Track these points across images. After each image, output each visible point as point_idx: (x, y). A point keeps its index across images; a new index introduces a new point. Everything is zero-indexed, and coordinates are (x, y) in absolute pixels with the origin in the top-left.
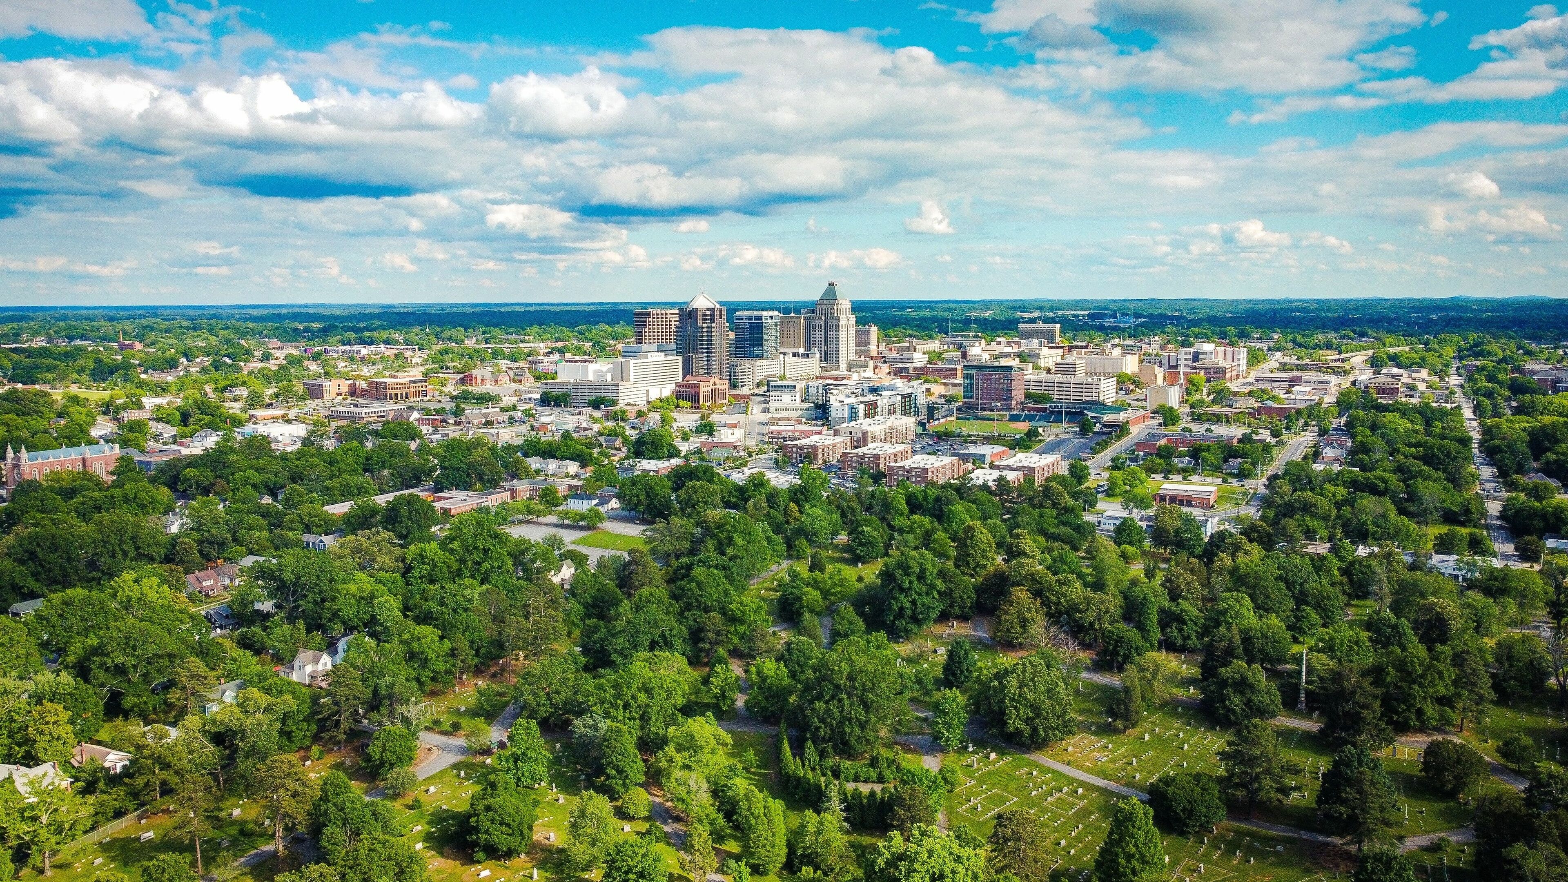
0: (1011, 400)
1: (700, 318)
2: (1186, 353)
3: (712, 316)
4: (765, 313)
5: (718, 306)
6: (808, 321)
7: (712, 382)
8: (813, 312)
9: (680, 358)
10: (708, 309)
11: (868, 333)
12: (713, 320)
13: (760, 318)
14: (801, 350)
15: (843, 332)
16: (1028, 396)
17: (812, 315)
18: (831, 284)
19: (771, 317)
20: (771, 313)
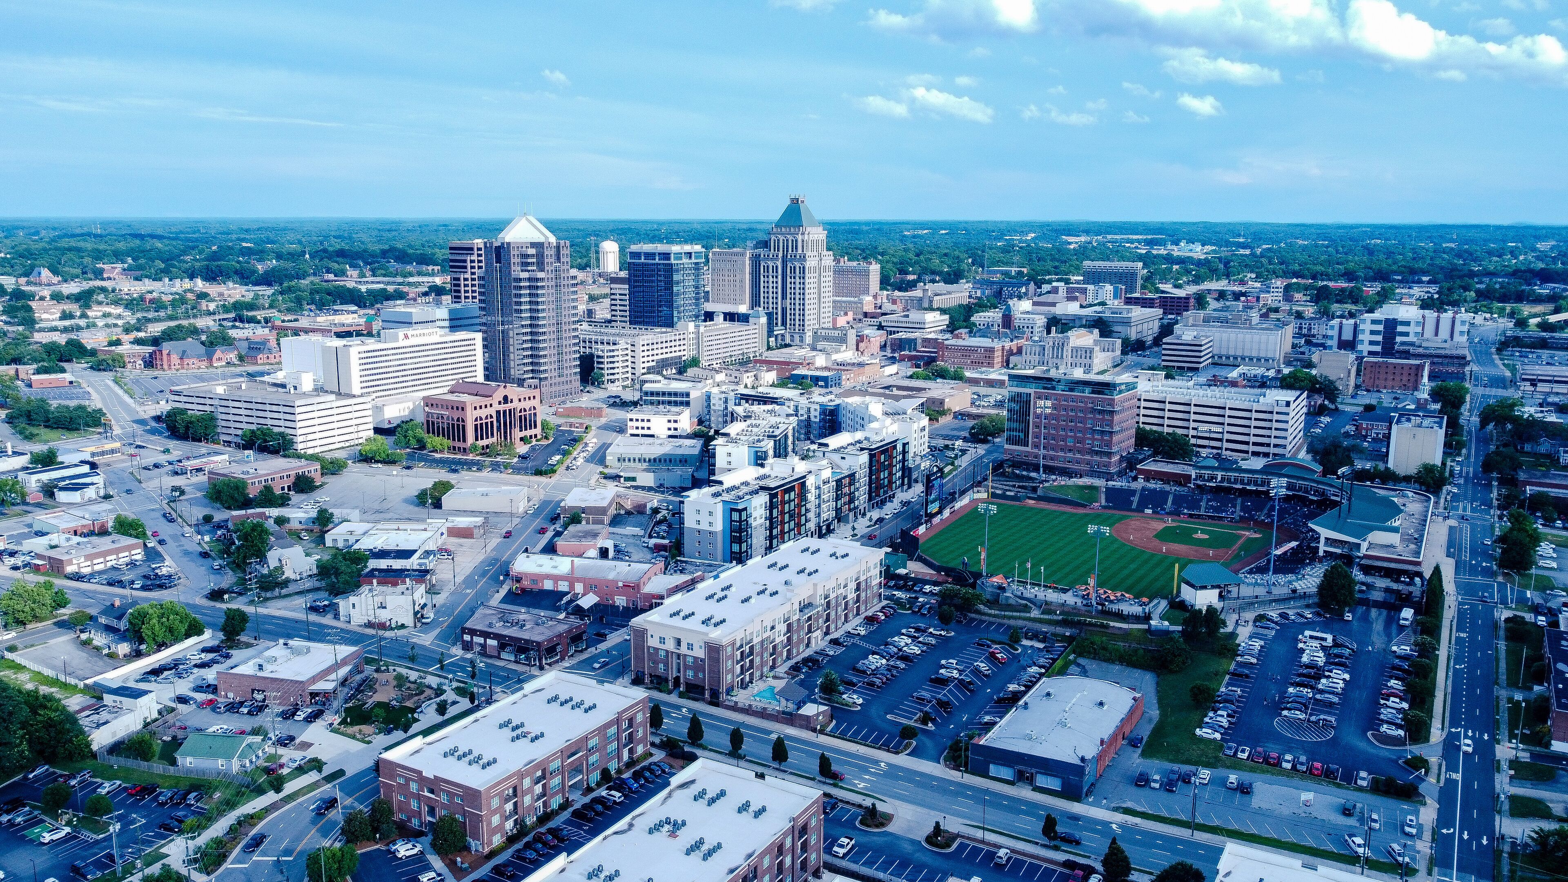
0: (1109, 455)
1: (515, 260)
2: (1374, 322)
3: (540, 256)
4: (675, 248)
5: (553, 239)
6: (756, 261)
7: (499, 395)
8: (766, 244)
9: (479, 337)
10: (533, 245)
11: (867, 273)
12: (541, 266)
13: (666, 256)
14: (743, 309)
15: (810, 280)
16: (1143, 438)
17: (761, 251)
18: (795, 202)
19: (689, 255)
20: (687, 248)
